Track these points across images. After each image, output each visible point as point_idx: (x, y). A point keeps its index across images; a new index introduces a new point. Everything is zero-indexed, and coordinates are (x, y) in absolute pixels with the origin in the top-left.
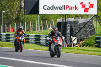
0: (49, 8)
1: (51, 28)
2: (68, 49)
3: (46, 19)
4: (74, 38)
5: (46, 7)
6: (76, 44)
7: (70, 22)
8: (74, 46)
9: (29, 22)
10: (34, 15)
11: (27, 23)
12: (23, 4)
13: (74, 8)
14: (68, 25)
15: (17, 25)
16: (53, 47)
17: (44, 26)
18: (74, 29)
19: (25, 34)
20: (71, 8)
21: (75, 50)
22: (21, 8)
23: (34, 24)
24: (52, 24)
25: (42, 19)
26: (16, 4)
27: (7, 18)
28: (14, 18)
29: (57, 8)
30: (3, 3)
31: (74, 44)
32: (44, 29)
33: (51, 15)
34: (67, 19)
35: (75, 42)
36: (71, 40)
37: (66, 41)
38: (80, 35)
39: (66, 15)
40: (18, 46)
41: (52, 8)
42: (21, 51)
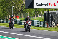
0: (39, 5)
1: (40, 16)
2: (50, 28)
3: (37, 11)
4: (54, 22)
5: (37, 4)
6: (55, 26)
7: (51, 13)
8: (53, 27)
9: (28, 13)
10: (31, 9)
11: (27, 13)
12: (24, 2)
13: (54, 5)
14: (50, 15)
15: (21, 15)
16: (26, 26)
17: (36, 15)
18: (53, 17)
19: (14, 19)
20: (52, 5)
21: (54, 29)
22: (23, 4)
23: (30, 14)
24: (41, 14)
25: (35, 11)
26: (20, 2)
27: (15, 10)
28: (19, 10)
29: (44, 5)
30: (13, 2)
31: (53, 26)
32: (36, 17)
33: (41, 9)
34: (49, 11)
35: (54, 25)
36: (52, 23)
37: (49, 24)
38: (57, 21)
39: (49, 9)
40: (11, 26)
41: (41, 5)
42: (12, 28)
